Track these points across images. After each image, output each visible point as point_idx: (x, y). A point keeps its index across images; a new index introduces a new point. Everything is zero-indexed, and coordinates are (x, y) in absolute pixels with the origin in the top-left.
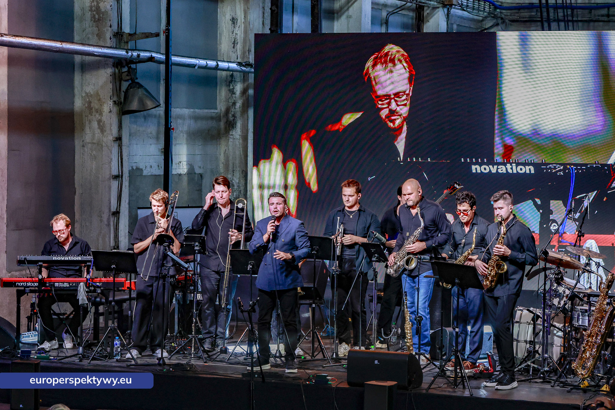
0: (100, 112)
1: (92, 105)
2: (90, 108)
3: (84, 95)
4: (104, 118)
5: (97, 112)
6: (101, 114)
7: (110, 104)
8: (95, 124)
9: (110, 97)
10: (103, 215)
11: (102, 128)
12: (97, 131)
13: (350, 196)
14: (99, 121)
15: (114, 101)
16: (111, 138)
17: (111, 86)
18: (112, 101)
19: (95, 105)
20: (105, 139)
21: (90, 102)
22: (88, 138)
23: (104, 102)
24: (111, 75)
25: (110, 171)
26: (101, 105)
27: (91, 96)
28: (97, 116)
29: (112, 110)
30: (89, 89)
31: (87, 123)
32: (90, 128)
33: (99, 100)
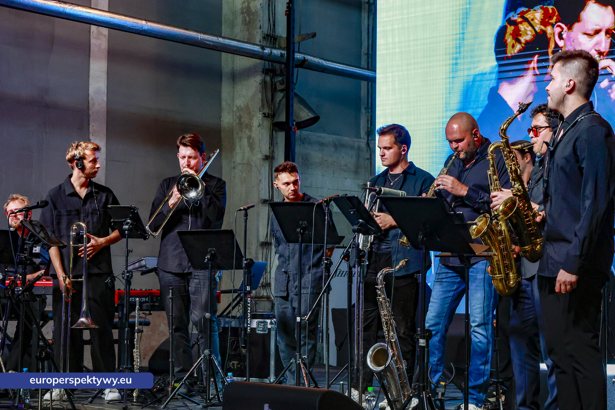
0: (249, 127)
1: (242, 120)
2: (240, 124)
3: (235, 109)
4: (254, 135)
5: (247, 127)
6: (250, 130)
7: (259, 117)
8: (245, 142)
9: (260, 109)
10: (251, 247)
11: (251, 146)
12: (247, 149)
13: (385, 148)
14: (249, 138)
15: (264, 114)
16: (260, 156)
17: (260, 96)
18: (261, 113)
19: (245, 120)
20: (254, 158)
21: (240, 117)
22: (238, 159)
23: (253, 116)
24: (260, 84)
25: (259, 194)
26: (251, 119)
27: (242, 110)
28: (247, 132)
29: (261, 123)
30: (240, 102)
31: (238, 140)
32: (240, 147)
33: (249, 113)
